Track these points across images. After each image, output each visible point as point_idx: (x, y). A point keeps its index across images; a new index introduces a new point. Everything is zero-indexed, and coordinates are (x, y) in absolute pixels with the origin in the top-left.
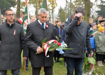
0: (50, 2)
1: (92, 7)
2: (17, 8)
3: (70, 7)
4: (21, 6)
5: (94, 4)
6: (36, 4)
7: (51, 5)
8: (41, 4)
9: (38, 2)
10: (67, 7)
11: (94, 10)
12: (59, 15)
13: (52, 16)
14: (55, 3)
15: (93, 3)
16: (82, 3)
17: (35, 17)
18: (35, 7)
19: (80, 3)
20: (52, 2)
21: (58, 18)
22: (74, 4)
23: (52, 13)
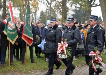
0: (33, 6)
1: (68, 11)
2: (3, 10)
3: (50, 11)
4: (6, 9)
5: (70, 9)
6: (20, 7)
7: (33, 9)
8: (25, 7)
9: (22, 6)
10: (48, 11)
11: (70, 14)
12: (40, 17)
13: (34, 18)
14: (37, 7)
15: (69, 7)
16: (60, 7)
17: (19, 18)
18: (19, 10)
19: (58, 7)
20: (34, 6)
21: (40, 19)
22: (53, 8)
23: (34, 15)
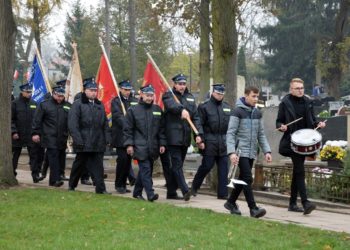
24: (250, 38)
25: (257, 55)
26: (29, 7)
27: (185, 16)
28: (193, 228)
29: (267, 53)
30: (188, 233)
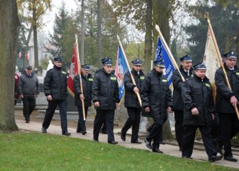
24: (180, 34)
25: (184, 45)
26: (30, 9)
27: (135, 17)
28: (136, 163)
29: (191, 44)
30: (133, 166)
